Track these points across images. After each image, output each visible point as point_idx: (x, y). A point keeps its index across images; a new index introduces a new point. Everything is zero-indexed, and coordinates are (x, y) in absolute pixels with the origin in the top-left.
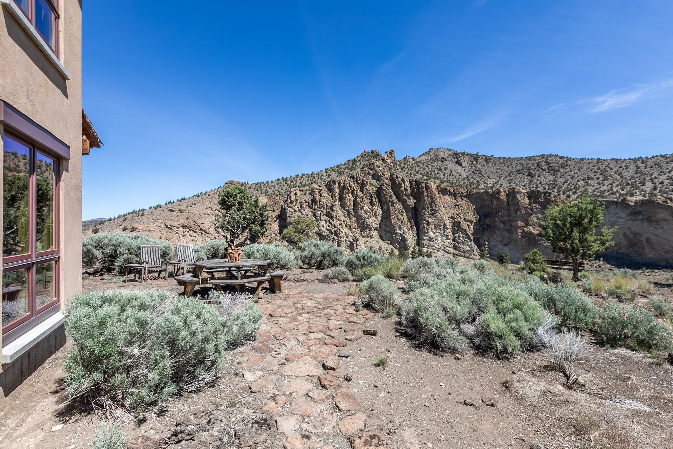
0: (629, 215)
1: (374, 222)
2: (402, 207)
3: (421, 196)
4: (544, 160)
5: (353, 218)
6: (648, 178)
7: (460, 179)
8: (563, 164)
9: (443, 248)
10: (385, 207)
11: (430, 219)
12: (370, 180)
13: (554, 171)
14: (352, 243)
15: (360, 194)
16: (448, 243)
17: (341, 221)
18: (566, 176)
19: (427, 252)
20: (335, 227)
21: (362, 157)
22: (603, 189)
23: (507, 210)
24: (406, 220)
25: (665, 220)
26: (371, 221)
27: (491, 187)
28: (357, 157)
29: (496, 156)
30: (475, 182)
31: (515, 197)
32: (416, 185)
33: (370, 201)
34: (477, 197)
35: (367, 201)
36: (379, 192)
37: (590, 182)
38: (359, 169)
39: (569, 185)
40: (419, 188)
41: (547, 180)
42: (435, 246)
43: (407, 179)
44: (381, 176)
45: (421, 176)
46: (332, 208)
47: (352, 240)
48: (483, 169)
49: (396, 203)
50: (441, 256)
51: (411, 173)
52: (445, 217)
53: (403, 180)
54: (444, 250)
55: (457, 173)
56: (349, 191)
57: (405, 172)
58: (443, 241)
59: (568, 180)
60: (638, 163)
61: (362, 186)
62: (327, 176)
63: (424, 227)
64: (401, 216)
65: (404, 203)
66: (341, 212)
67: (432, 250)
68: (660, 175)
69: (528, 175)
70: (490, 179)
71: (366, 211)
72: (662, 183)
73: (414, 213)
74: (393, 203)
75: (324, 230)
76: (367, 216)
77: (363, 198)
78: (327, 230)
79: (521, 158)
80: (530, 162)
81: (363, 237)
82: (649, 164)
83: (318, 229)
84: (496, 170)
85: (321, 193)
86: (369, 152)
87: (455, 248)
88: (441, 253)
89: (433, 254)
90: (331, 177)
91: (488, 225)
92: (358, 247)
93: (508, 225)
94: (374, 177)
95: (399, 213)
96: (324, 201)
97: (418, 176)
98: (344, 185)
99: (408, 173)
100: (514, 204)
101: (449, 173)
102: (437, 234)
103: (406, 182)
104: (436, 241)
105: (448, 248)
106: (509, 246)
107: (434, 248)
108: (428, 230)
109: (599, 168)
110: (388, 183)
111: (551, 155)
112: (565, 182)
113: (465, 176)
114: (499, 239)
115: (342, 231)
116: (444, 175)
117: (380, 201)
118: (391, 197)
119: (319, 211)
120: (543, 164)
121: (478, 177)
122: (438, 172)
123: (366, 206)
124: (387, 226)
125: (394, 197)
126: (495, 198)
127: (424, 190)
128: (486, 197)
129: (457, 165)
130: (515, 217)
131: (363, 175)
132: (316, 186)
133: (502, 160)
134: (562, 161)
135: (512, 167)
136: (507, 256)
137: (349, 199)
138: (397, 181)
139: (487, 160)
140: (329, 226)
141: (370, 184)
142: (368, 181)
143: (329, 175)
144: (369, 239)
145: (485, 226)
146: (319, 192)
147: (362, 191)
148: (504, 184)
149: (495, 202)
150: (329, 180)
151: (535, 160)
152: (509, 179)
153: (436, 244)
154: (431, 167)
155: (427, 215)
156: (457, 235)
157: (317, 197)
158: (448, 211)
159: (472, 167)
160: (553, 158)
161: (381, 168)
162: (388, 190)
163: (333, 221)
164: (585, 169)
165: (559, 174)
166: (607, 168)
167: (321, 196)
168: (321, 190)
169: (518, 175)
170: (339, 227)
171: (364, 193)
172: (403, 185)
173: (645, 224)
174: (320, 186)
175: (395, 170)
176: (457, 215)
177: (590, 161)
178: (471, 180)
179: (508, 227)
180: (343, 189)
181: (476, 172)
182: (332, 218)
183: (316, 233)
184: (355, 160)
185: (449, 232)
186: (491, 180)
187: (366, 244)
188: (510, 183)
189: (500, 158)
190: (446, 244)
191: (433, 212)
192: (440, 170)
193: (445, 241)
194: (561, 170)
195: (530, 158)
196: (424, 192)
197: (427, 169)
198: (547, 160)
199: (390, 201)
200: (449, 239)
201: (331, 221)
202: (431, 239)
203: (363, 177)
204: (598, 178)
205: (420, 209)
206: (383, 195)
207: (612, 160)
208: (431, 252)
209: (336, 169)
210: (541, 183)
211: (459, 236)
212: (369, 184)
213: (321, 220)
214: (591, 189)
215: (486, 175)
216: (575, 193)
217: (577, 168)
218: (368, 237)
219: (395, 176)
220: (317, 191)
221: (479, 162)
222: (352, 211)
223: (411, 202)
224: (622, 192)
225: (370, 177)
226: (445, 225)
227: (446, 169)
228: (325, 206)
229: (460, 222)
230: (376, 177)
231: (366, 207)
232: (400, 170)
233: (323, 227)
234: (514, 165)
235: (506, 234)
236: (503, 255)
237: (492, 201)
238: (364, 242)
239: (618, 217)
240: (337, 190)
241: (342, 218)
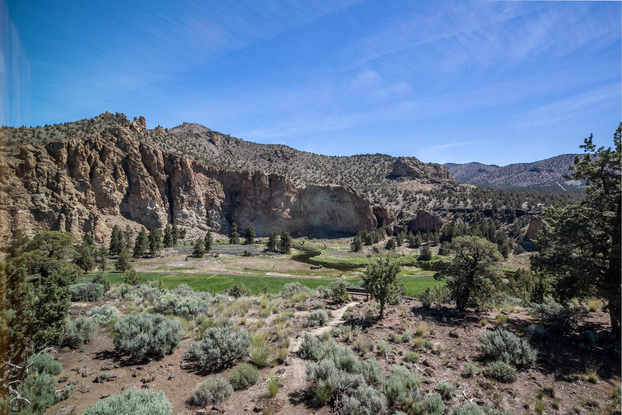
0: (330, 197)
1: (118, 197)
2: (154, 181)
3: (176, 171)
4: (280, 149)
5: (90, 192)
6: (339, 171)
7: (214, 157)
8: (292, 154)
9: (197, 224)
10: (134, 180)
11: (184, 196)
12: (113, 147)
13: (286, 159)
14: (88, 222)
15: (100, 164)
16: (202, 219)
17: (72, 194)
18: (294, 164)
19: (181, 229)
20: (62, 201)
21: (103, 118)
22: (315, 177)
23: (254, 189)
24: (159, 195)
25: (348, 202)
26: (115, 195)
27: (240, 167)
28: (96, 118)
29: (245, 140)
30: (226, 161)
31: (259, 179)
32: (170, 159)
33: (112, 172)
34: (229, 176)
35: (109, 171)
36: (126, 163)
37: (308, 170)
38: (99, 133)
39: (295, 171)
40: (173, 163)
41: (282, 166)
42: (189, 223)
43: (159, 151)
44: (128, 145)
45: (175, 150)
46: (57, 177)
47: (88, 218)
48: (233, 150)
49: (148, 177)
50: (195, 233)
51: (164, 146)
52: (200, 193)
53: (155, 152)
54: (198, 227)
55: (211, 151)
56: (84, 158)
57: (158, 144)
58: (197, 218)
59: (295, 167)
60: (334, 160)
61: (103, 153)
62: (49, 135)
63: (178, 203)
64: (153, 191)
65: (156, 177)
66: (71, 183)
67: (186, 227)
68: (345, 170)
69: (268, 160)
70: (239, 159)
71: (108, 184)
72: (345, 175)
73: (167, 188)
74: (143, 177)
75: (45, 205)
76: (110, 190)
77: (104, 169)
78: (49, 205)
79: (263, 145)
80: (270, 149)
81: (104, 214)
82: (340, 161)
83: (33, 205)
84: (244, 153)
85: (39, 156)
86: (113, 115)
87: (208, 224)
88: (196, 229)
89: (187, 230)
90: (54, 137)
91: (238, 203)
92: (97, 227)
93: (254, 203)
94: (118, 144)
95: (151, 188)
96: (45, 168)
97: (172, 150)
98: (77, 149)
99: (160, 145)
100: (259, 185)
101: (203, 150)
102: (191, 210)
103: (159, 155)
104: (190, 218)
105: (202, 225)
106: (254, 221)
107: (188, 224)
108: (182, 206)
109: (313, 161)
110: (138, 154)
111: (284, 146)
112: (293, 169)
113: (218, 155)
114: (247, 215)
115: (74, 207)
116: (198, 151)
117: (127, 173)
118: (141, 169)
119: (35, 180)
120: (279, 152)
121: (229, 157)
122: (192, 148)
123: (108, 177)
124: (136, 202)
125: (145, 170)
126: (244, 179)
127: (179, 165)
128: (236, 177)
129: (210, 143)
130: (259, 196)
131: (105, 141)
132: (30, 147)
133: (249, 144)
134: (291, 152)
135: (257, 152)
136: (253, 230)
137: (84, 167)
138: (148, 153)
139: (237, 142)
140: (52, 201)
141: (114, 152)
142: (112, 149)
143: (52, 134)
144: (111, 217)
145: (235, 203)
146: (35, 155)
147: (103, 161)
148: (250, 166)
149: (244, 182)
150: (53, 140)
151: (273, 148)
152: (255, 161)
153: (190, 220)
154: (185, 142)
155: (182, 191)
156: (210, 212)
157: (32, 162)
158: (203, 187)
159: (224, 147)
160: (286, 148)
161: (128, 135)
162: (137, 161)
163: (59, 194)
164: (305, 160)
165: (289, 162)
166: (318, 161)
167: (38, 160)
168: (40, 153)
169: (261, 159)
170: (69, 202)
171: (106, 162)
172: (155, 158)
173: (338, 204)
174: (37, 148)
175: (146, 140)
176: (211, 192)
177: (308, 154)
178: (223, 159)
179: (254, 205)
180: (73, 154)
181: (228, 152)
182: (58, 190)
183: (29, 208)
184: (92, 121)
185: (203, 209)
186: (240, 161)
187: (108, 223)
188: (255, 165)
189: (247, 142)
190: (200, 220)
191: (188, 189)
192: (194, 145)
193: (200, 218)
194: (291, 159)
195: (270, 146)
196: (179, 167)
197: (181, 143)
198: (281, 149)
199: (139, 174)
200: (203, 216)
201: (56, 195)
202: (185, 216)
203: (104, 143)
204: (313, 168)
205: (174, 185)
206: (130, 167)
207: (321, 155)
208: (185, 229)
209: (63, 128)
210: (277, 168)
211: (213, 212)
212: (112, 152)
213: (38, 192)
214: (309, 176)
215: (236, 156)
216: (299, 178)
217: (300, 159)
218: (110, 214)
219: (145, 147)
220: (31, 153)
221: (230, 143)
222: (89, 183)
223: (164, 177)
224: (326, 180)
225: (114, 144)
226: (199, 201)
227: (200, 145)
228: (46, 175)
229: (213, 199)
230: (122, 145)
231: (108, 179)
232: (151, 140)
233: (43, 202)
234: (258, 150)
235: (252, 210)
236: (251, 229)
237: (242, 181)
238: (105, 220)
239: (325, 199)
240: (65, 156)
241: (74, 191)
